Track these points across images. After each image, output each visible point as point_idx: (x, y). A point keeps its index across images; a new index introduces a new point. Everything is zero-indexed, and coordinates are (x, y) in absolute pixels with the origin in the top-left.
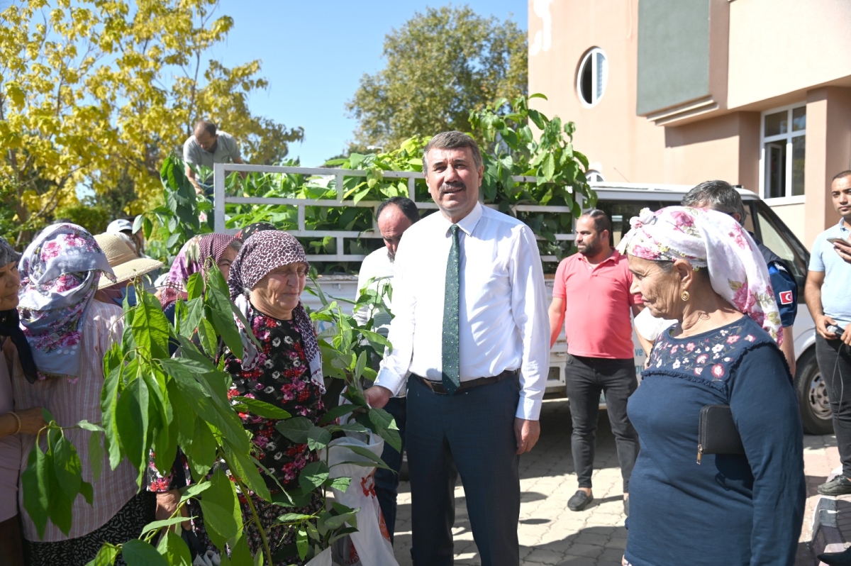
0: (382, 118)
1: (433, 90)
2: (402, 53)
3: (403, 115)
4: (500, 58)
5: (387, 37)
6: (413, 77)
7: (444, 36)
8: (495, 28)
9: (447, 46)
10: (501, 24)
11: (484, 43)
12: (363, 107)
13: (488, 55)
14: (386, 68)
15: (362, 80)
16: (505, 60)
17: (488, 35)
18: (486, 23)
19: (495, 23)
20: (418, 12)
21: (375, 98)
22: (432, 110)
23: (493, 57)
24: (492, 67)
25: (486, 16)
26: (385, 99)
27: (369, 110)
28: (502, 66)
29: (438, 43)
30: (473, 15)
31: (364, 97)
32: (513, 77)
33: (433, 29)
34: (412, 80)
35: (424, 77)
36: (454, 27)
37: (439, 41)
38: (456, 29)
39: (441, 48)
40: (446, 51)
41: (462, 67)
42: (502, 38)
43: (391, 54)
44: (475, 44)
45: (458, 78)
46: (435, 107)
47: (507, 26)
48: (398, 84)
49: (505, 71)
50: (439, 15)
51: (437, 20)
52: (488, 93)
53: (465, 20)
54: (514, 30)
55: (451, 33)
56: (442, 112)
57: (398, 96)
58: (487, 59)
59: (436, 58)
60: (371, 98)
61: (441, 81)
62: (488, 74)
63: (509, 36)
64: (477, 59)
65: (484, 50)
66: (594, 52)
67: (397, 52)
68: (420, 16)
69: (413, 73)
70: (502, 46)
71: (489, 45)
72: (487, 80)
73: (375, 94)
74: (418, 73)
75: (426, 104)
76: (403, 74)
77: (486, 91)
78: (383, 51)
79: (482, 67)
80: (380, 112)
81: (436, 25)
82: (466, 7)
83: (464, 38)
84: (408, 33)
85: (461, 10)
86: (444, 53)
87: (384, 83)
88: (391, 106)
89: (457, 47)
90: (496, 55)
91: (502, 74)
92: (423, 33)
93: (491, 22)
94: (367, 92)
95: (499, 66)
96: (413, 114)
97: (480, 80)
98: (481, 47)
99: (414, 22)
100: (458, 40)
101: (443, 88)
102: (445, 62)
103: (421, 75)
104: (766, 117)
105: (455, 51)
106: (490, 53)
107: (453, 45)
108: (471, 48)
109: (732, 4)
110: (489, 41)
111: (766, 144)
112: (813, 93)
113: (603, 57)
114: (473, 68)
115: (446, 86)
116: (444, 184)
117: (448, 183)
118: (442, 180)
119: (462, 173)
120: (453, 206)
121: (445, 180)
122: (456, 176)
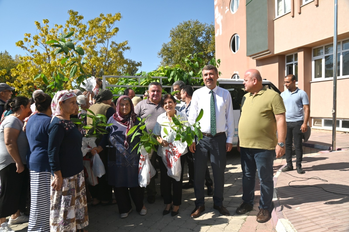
0: (169, 58)
1: (186, 48)
2: (176, 36)
4: (209, 37)
5: (171, 31)
7: (190, 30)
8: (207, 27)
9: (191, 33)
11: (203, 32)
12: (164, 54)
13: (205, 36)
14: (171, 41)
15: (163, 45)
17: (204, 29)
18: (203, 25)
19: (207, 25)
20: (181, 23)
23: (207, 37)
24: (206, 40)
25: (203, 23)
26: (171, 51)
27: (165, 55)
28: (210, 40)
30: (199, 23)
31: (164, 51)
32: (213, 43)
33: (186, 28)
34: (179, 45)
35: (183, 44)
36: (193, 27)
37: (188, 32)
38: (194, 28)
39: (189, 34)
40: (190, 35)
41: (196, 40)
43: (172, 36)
44: (200, 33)
45: (195, 44)
47: (211, 26)
48: (175, 46)
50: (188, 23)
51: (187, 25)
52: (205, 48)
53: (197, 24)
55: (192, 29)
57: (175, 50)
58: (204, 37)
59: (187, 37)
60: (166, 51)
61: (189, 45)
62: (205, 42)
63: (212, 29)
64: (201, 37)
66: (236, 36)
67: (175, 36)
68: (182, 24)
69: (179, 43)
70: (209, 33)
71: (205, 33)
72: (205, 44)
73: (168, 50)
74: (181, 43)
75: (184, 52)
76: (177, 43)
77: (204, 48)
78: (170, 36)
79: (203, 40)
80: (169, 55)
81: (187, 27)
82: (197, 20)
83: (196, 30)
84: (178, 30)
85: (195, 21)
87: (170, 46)
88: (173, 53)
89: (194, 33)
90: (207, 36)
92: (183, 29)
93: (205, 25)
94: (164, 49)
95: (209, 39)
97: (202, 44)
98: (202, 33)
99: (179, 26)
100: (194, 31)
101: (190, 47)
102: (190, 39)
103: (182, 43)
104: (287, 56)
105: (194, 35)
106: (206, 35)
107: (192, 33)
108: (199, 34)
109: (275, 21)
110: (205, 31)
111: (287, 65)
112: (300, 49)
113: (238, 37)
114: (200, 40)
115: (191, 46)
116: (207, 79)
117: (208, 79)
118: (206, 79)
119: (212, 76)
120: (210, 85)
121: (207, 78)
122: (210, 77)
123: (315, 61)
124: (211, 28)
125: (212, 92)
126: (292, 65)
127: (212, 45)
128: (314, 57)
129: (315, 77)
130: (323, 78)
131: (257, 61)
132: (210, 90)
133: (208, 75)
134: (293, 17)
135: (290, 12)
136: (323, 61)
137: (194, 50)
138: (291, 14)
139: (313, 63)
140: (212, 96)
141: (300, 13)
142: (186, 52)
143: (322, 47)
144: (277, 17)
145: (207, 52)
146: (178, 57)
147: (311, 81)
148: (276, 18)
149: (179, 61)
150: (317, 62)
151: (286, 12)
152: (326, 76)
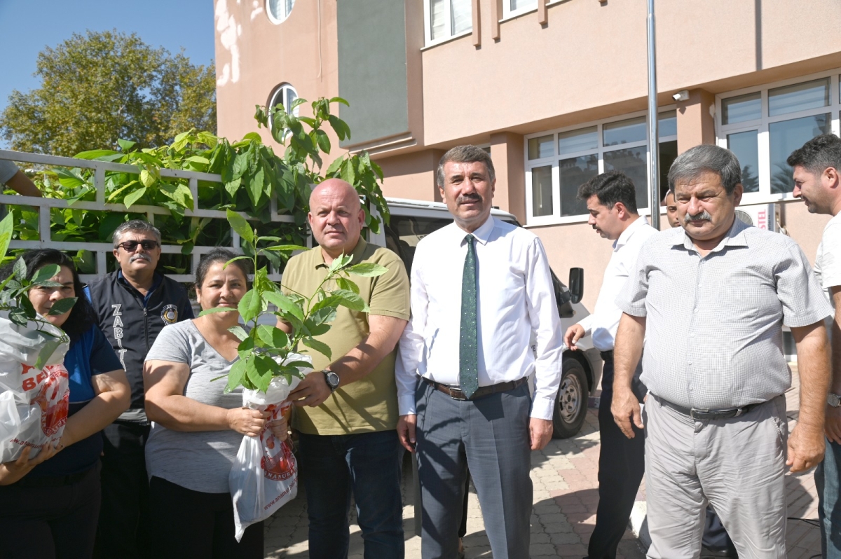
0: (35, 141)
1: (99, 115)
2: (61, 74)
4: (172, 90)
5: (42, 55)
6: (76, 100)
7: (110, 63)
8: (166, 60)
9: (114, 72)
10: (172, 57)
11: (154, 73)
12: (14, 127)
13: (159, 86)
14: (41, 88)
15: (12, 98)
16: (177, 93)
17: (159, 66)
18: (155, 53)
19: (166, 55)
20: (78, 34)
21: (30, 118)
22: (100, 137)
23: (165, 89)
24: (163, 98)
25: (155, 47)
26: (42, 122)
27: (22, 131)
28: (174, 99)
29: (103, 69)
30: (141, 44)
31: (16, 117)
32: (186, 110)
33: (97, 54)
34: (75, 103)
35: (88, 102)
36: (119, 54)
37: (104, 66)
38: (123, 56)
39: (107, 74)
40: (113, 77)
41: (131, 97)
42: (174, 71)
43: (47, 74)
44: (145, 74)
45: (127, 106)
46: (102, 133)
47: (179, 59)
48: (57, 107)
49: (177, 103)
50: (103, 39)
51: (101, 45)
52: (161, 123)
53: (133, 48)
54: (187, 64)
55: (117, 60)
56: (110, 140)
57: (59, 119)
58: (158, 90)
59: (101, 83)
60: (25, 118)
61: (108, 108)
62: (160, 105)
63: (181, 69)
65: (155, 80)
66: (285, 88)
67: (55, 72)
68: (80, 38)
69: (75, 96)
70: (174, 79)
71: (160, 76)
72: (158, 111)
73: (31, 113)
74: (82, 97)
75: (93, 130)
76: (64, 96)
77: (159, 121)
78: (36, 70)
79: (154, 98)
80: (36, 134)
81: (100, 50)
82: (133, 35)
83: (132, 66)
84: (67, 54)
85: (128, 36)
86: (111, 79)
87: (40, 104)
88: (49, 129)
89: (124, 72)
90: (168, 87)
91: (175, 107)
92: (86, 56)
93: (162, 54)
94: (19, 111)
95: (171, 98)
96: (77, 139)
97: (152, 110)
98: (151, 77)
99: (73, 43)
100: (125, 69)
101: (110, 115)
102: (113, 89)
103: (85, 99)
105: (123, 78)
106: (162, 85)
107: (120, 72)
108: (140, 77)
109: (424, 53)
110: (160, 72)
112: (495, 136)
113: (294, 93)
114: (144, 98)
115: (114, 114)
116: (461, 195)
117: (465, 195)
118: (459, 192)
120: (470, 216)
121: (463, 193)
123: (533, 170)
124: (180, 66)
125: (471, 242)
127: (185, 116)
128: (529, 159)
129: (536, 214)
130: (556, 217)
133: (466, 179)
134: (478, 47)
135: (470, 34)
136: (556, 172)
137: (125, 125)
138: (472, 40)
139: (529, 176)
141: (497, 40)
142: (97, 128)
143: (551, 136)
144: (429, 43)
145: (167, 135)
146: (68, 142)
147: (526, 224)
148: (426, 47)
150: (537, 174)
151: (456, 32)
152: (564, 212)
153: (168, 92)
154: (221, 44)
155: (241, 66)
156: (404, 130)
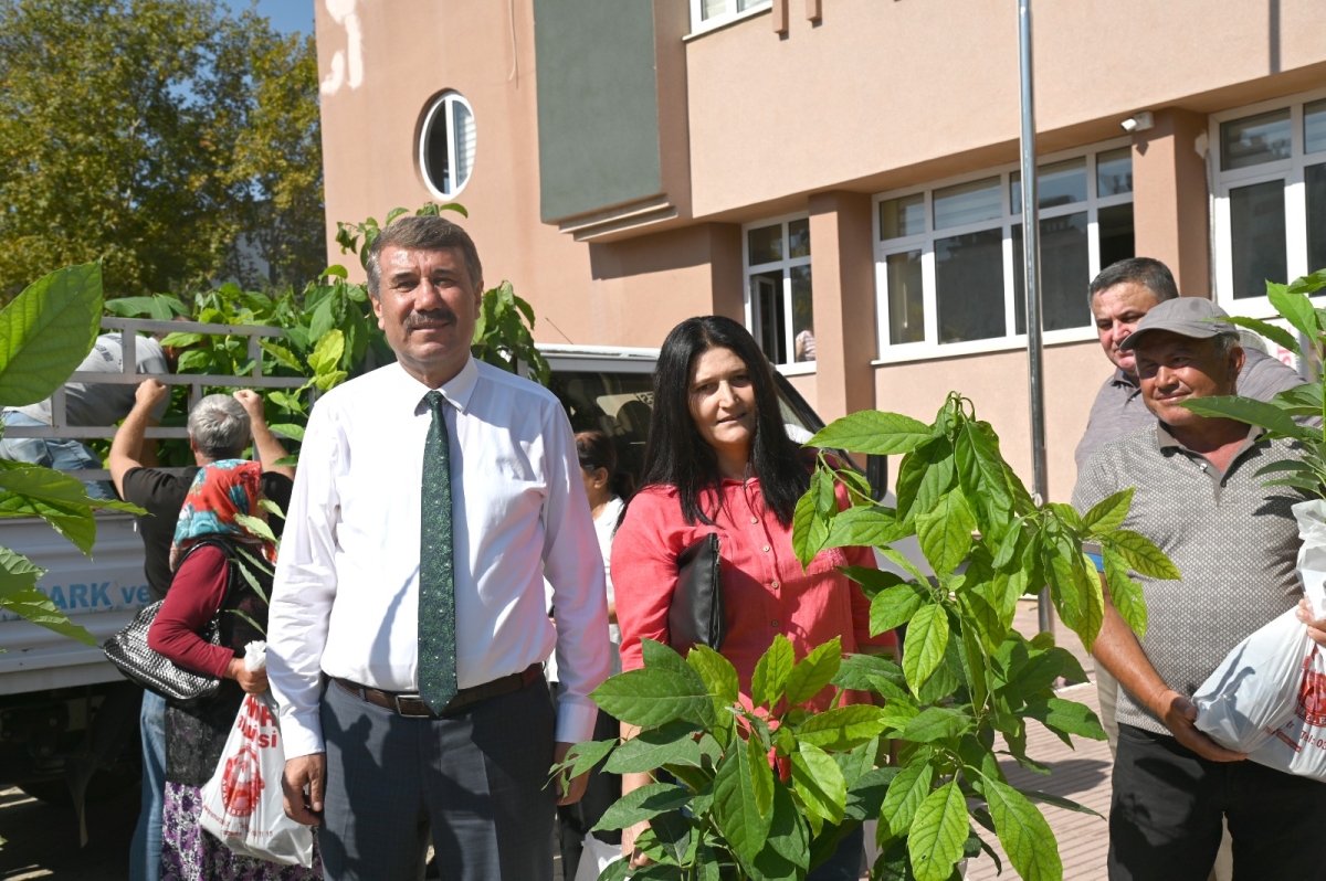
1: (91, 139)
3: (25, 187)
4: (236, 85)
6: (43, 109)
7: (110, 30)
8: (222, 23)
9: (118, 50)
10: (235, 16)
11: (200, 50)
13: (212, 77)
16: (248, 90)
17: (208, 35)
18: (201, 11)
19: (220, 14)
22: (94, 182)
23: (222, 83)
24: (220, 101)
28: (243, 102)
29: (97, 43)
32: (266, 126)
34: (40, 115)
36: (128, 11)
37: (99, 38)
38: (136, 18)
39: (103, 55)
40: (117, 61)
41: (156, 97)
42: (240, 45)
44: (182, 53)
45: (147, 119)
46: (99, 174)
47: (247, 21)
49: (248, 109)
52: (216, 153)
54: (265, 31)
55: (124, 25)
56: (116, 188)
58: (209, 84)
59: (94, 74)
61: (109, 123)
62: (213, 115)
63: (253, 42)
64: (187, 84)
65: (202, 65)
66: (449, 100)
69: (41, 100)
70: (241, 62)
71: (212, 56)
72: (211, 127)
74: (55, 102)
75: (81, 168)
77: (213, 148)
79: (200, 101)
83: (154, 37)
86: (113, 64)
89: (139, 49)
90: (228, 79)
91: (243, 118)
92: (59, 17)
93: (213, 10)
95: (236, 101)
96: (49, 187)
97: (196, 125)
98: (194, 58)
100: (143, 41)
101: (114, 137)
102: (116, 85)
103: (62, 105)
104: (750, 232)
105: (137, 62)
106: (216, 73)
107: (129, 49)
108: (170, 59)
109: (689, 46)
110: (210, 47)
111: (753, 277)
112: (819, 199)
113: (465, 109)
114: (181, 101)
115: (121, 134)
116: (414, 313)
117: (421, 311)
118: (410, 306)
119: (447, 294)
120: (429, 354)
121: (418, 306)
122: (438, 298)
123: (890, 260)
124: (252, 35)
125: (437, 407)
126: (778, 276)
127: (263, 137)
128: (882, 239)
129: (894, 341)
130: (930, 345)
131: (595, 248)
132: (423, 390)
133: (424, 280)
134: (784, 34)
135: (769, 11)
136: (928, 262)
137: (145, 158)
138: (772, 23)
139: (881, 269)
140: (436, 431)
141: (817, 21)
142: (89, 164)
143: (921, 195)
144: (698, 26)
145: (230, 175)
146: (32, 194)
147: (877, 358)
148: (694, 34)
149: (43, 218)
150: (897, 266)
151: (747, 5)
152: (945, 336)
153: (230, 88)
154: (326, 13)
155: (365, 56)
156: (654, 191)
